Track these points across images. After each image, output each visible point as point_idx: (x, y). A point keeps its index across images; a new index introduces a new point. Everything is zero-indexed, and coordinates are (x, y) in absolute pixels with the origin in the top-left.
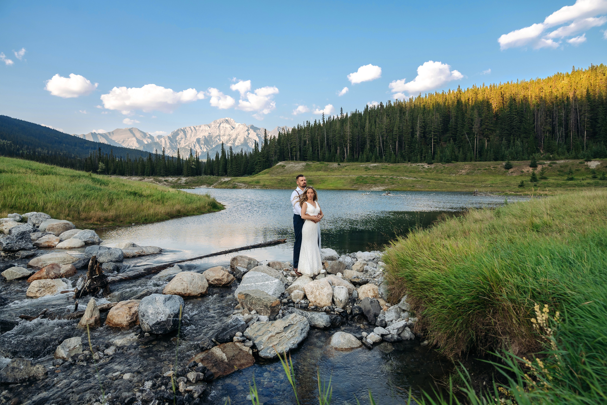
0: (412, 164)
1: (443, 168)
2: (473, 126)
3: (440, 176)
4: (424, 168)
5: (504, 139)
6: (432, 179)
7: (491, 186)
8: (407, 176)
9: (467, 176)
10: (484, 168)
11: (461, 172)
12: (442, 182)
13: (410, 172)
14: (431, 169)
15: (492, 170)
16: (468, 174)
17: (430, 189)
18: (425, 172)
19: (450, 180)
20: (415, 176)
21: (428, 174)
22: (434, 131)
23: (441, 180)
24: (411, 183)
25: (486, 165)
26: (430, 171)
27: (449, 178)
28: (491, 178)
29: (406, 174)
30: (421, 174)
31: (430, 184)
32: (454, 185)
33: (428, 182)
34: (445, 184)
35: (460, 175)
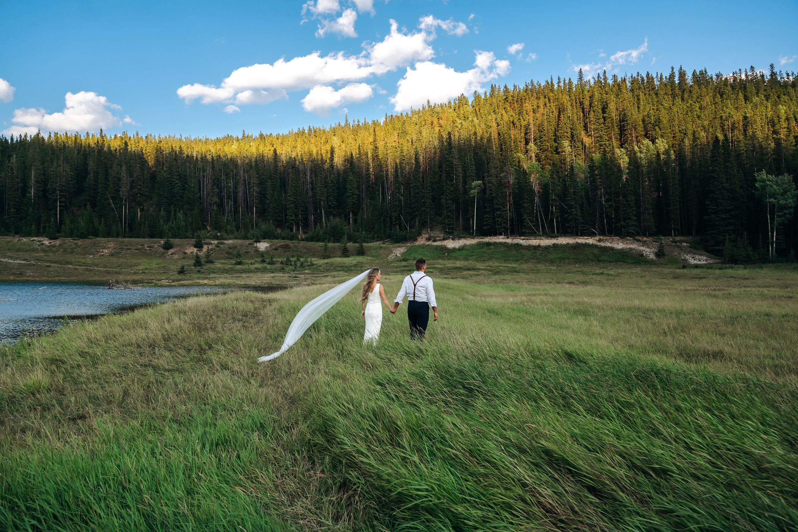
0: (21, 238)
1: (74, 246)
2: (120, 187)
3: (70, 258)
4: (42, 244)
5: (162, 209)
6: (56, 262)
7: (143, 272)
8: (11, 257)
9: (111, 258)
10: (135, 248)
11: (102, 252)
12: (71, 266)
13: (19, 250)
14: (54, 246)
15: (146, 250)
16: (112, 255)
17: (49, 277)
18: (44, 251)
19: (85, 264)
20: (26, 256)
21: (49, 254)
22: (60, 190)
23: (70, 263)
24: (17, 269)
25: (138, 244)
26: (53, 249)
27: (83, 260)
28: (145, 260)
29: (9, 254)
30: (37, 255)
31: (51, 269)
32: (90, 270)
33: (48, 266)
34: (76, 269)
35: (101, 256)
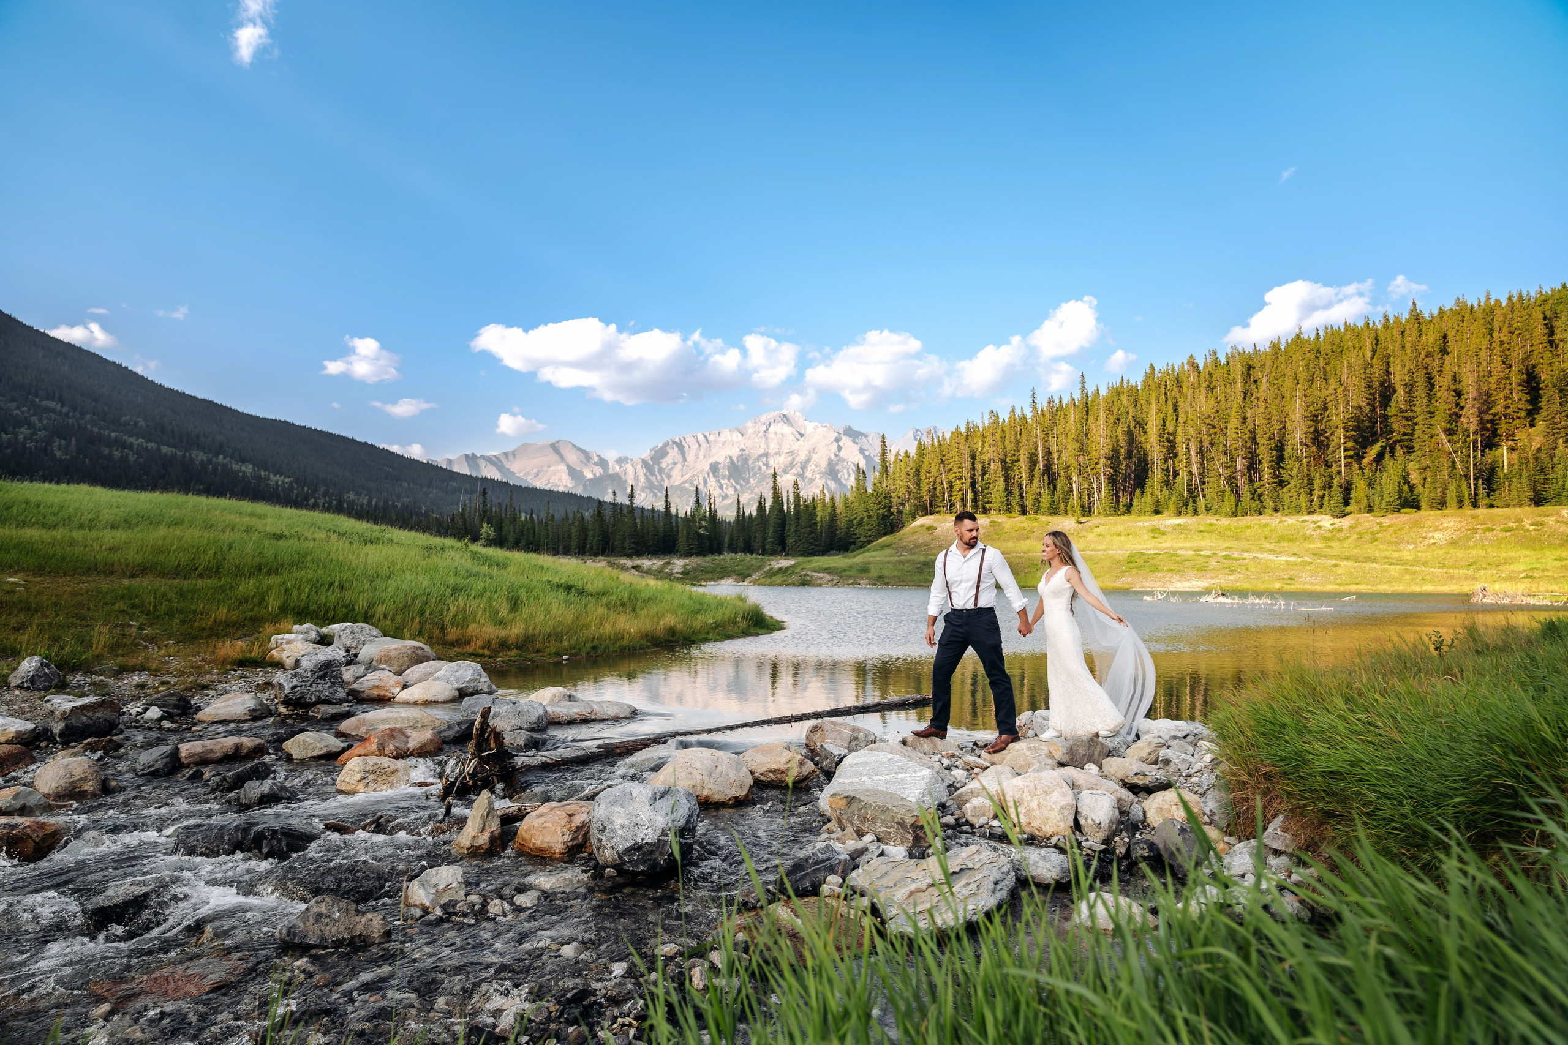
0: (1284, 518)
1: (1376, 528)
2: (1462, 408)
3: (1372, 550)
4: (1320, 527)
5: (1561, 441)
6: (1347, 558)
7: (1528, 577)
8: (1272, 551)
9: (1452, 551)
10: (1502, 527)
11: (1433, 537)
12: (1374, 565)
13: (1281, 539)
14: (1340, 530)
15: (1528, 530)
16: (1453, 543)
17: (1340, 585)
18: (1325, 539)
19: (1401, 562)
20: (1295, 549)
21: (1333, 544)
22: (1344, 428)
23: (1373, 560)
24: (1283, 570)
25: (1508, 518)
26: (1339, 535)
27: (1396, 555)
28: (1527, 552)
29: (1268, 546)
30: (1312, 546)
31: (1340, 571)
32: (1414, 573)
33: (1336, 566)
34: (1385, 571)
35: (1429, 546)
